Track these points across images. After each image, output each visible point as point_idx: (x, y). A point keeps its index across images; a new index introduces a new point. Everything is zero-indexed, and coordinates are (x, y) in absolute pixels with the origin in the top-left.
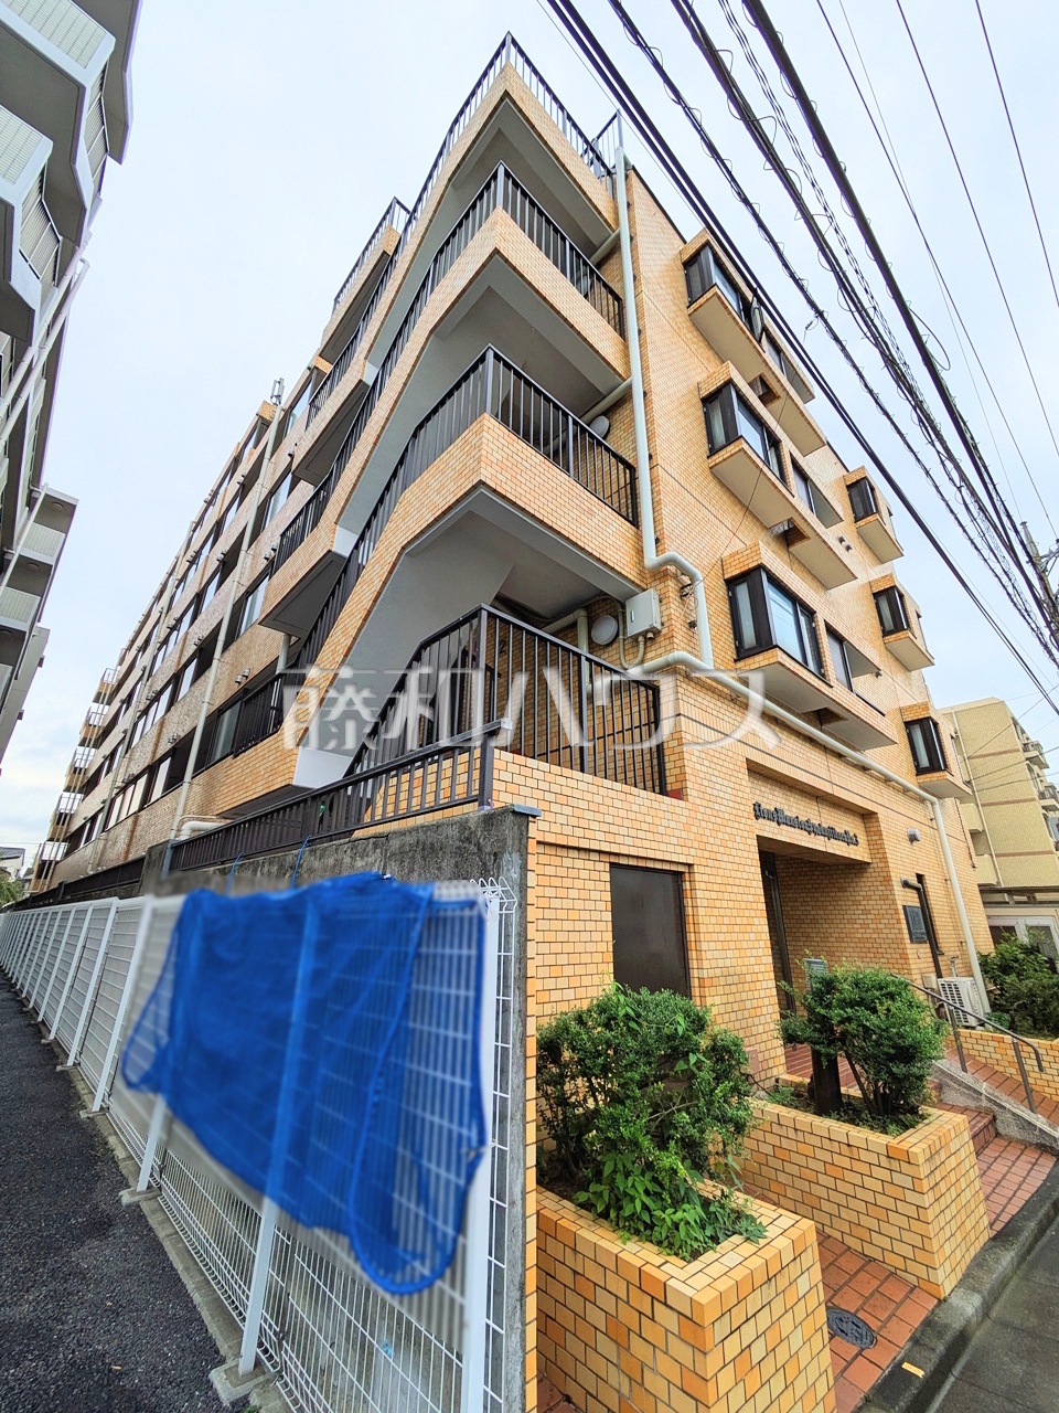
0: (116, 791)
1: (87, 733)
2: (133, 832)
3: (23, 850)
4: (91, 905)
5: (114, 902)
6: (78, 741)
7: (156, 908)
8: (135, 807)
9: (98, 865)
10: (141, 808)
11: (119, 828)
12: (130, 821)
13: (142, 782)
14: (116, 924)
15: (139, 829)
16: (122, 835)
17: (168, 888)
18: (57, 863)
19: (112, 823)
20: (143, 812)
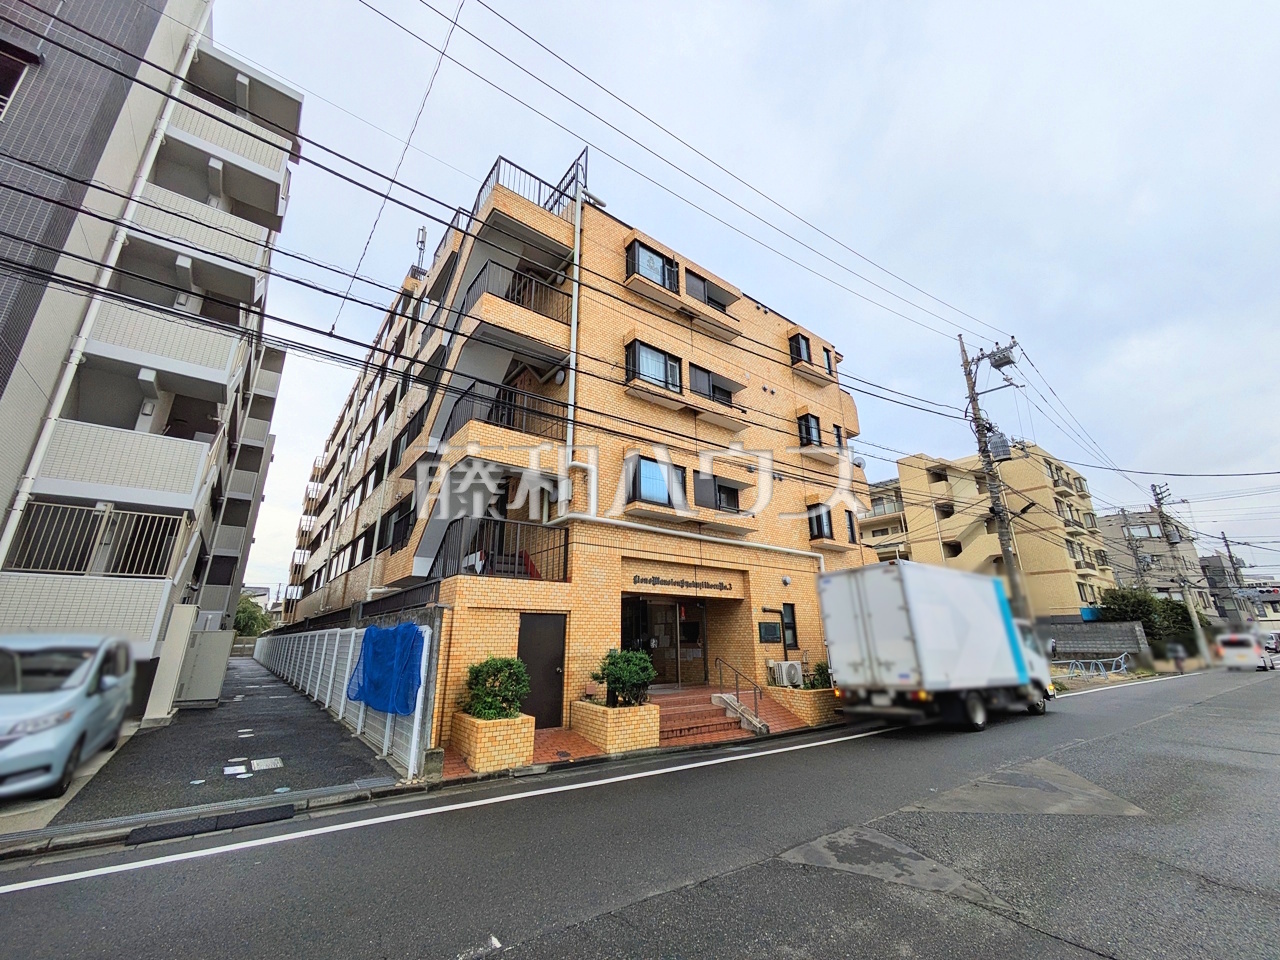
0: (332, 555)
1: (308, 506)
2: (346, 584)
3: (268, 589)
4: (327, 632)
5: (338, 630)
6: (302, 512)
7: (356, 633)
8: (346, 569)
9: (326, 605)
10: (350, 570)
11: (337, 581)
12: (343, 577)
13: (349, 550)
14: (340, 642)
15: (349, 583)
16: (339, 585)
17: (362, 624)
18: (298, 601)
19: (332, 578)
20: (350, 572)
